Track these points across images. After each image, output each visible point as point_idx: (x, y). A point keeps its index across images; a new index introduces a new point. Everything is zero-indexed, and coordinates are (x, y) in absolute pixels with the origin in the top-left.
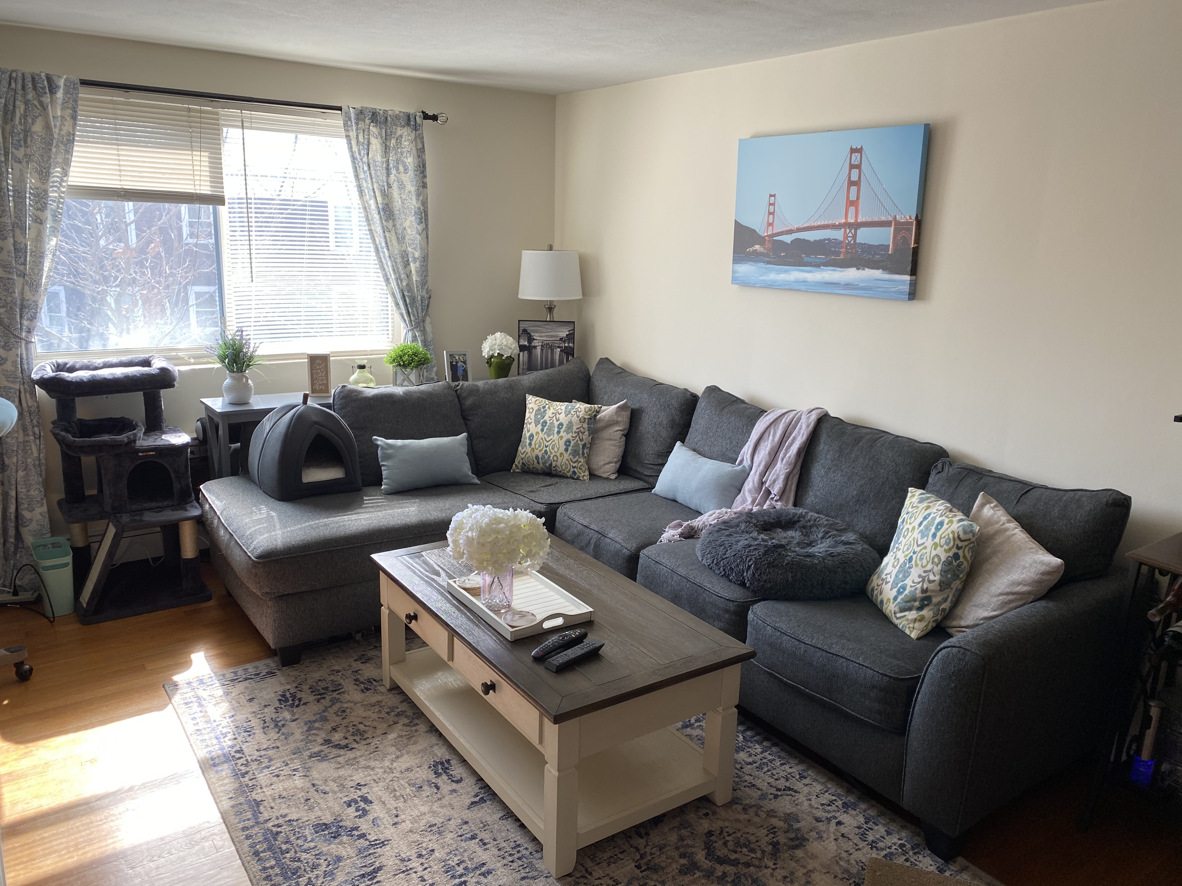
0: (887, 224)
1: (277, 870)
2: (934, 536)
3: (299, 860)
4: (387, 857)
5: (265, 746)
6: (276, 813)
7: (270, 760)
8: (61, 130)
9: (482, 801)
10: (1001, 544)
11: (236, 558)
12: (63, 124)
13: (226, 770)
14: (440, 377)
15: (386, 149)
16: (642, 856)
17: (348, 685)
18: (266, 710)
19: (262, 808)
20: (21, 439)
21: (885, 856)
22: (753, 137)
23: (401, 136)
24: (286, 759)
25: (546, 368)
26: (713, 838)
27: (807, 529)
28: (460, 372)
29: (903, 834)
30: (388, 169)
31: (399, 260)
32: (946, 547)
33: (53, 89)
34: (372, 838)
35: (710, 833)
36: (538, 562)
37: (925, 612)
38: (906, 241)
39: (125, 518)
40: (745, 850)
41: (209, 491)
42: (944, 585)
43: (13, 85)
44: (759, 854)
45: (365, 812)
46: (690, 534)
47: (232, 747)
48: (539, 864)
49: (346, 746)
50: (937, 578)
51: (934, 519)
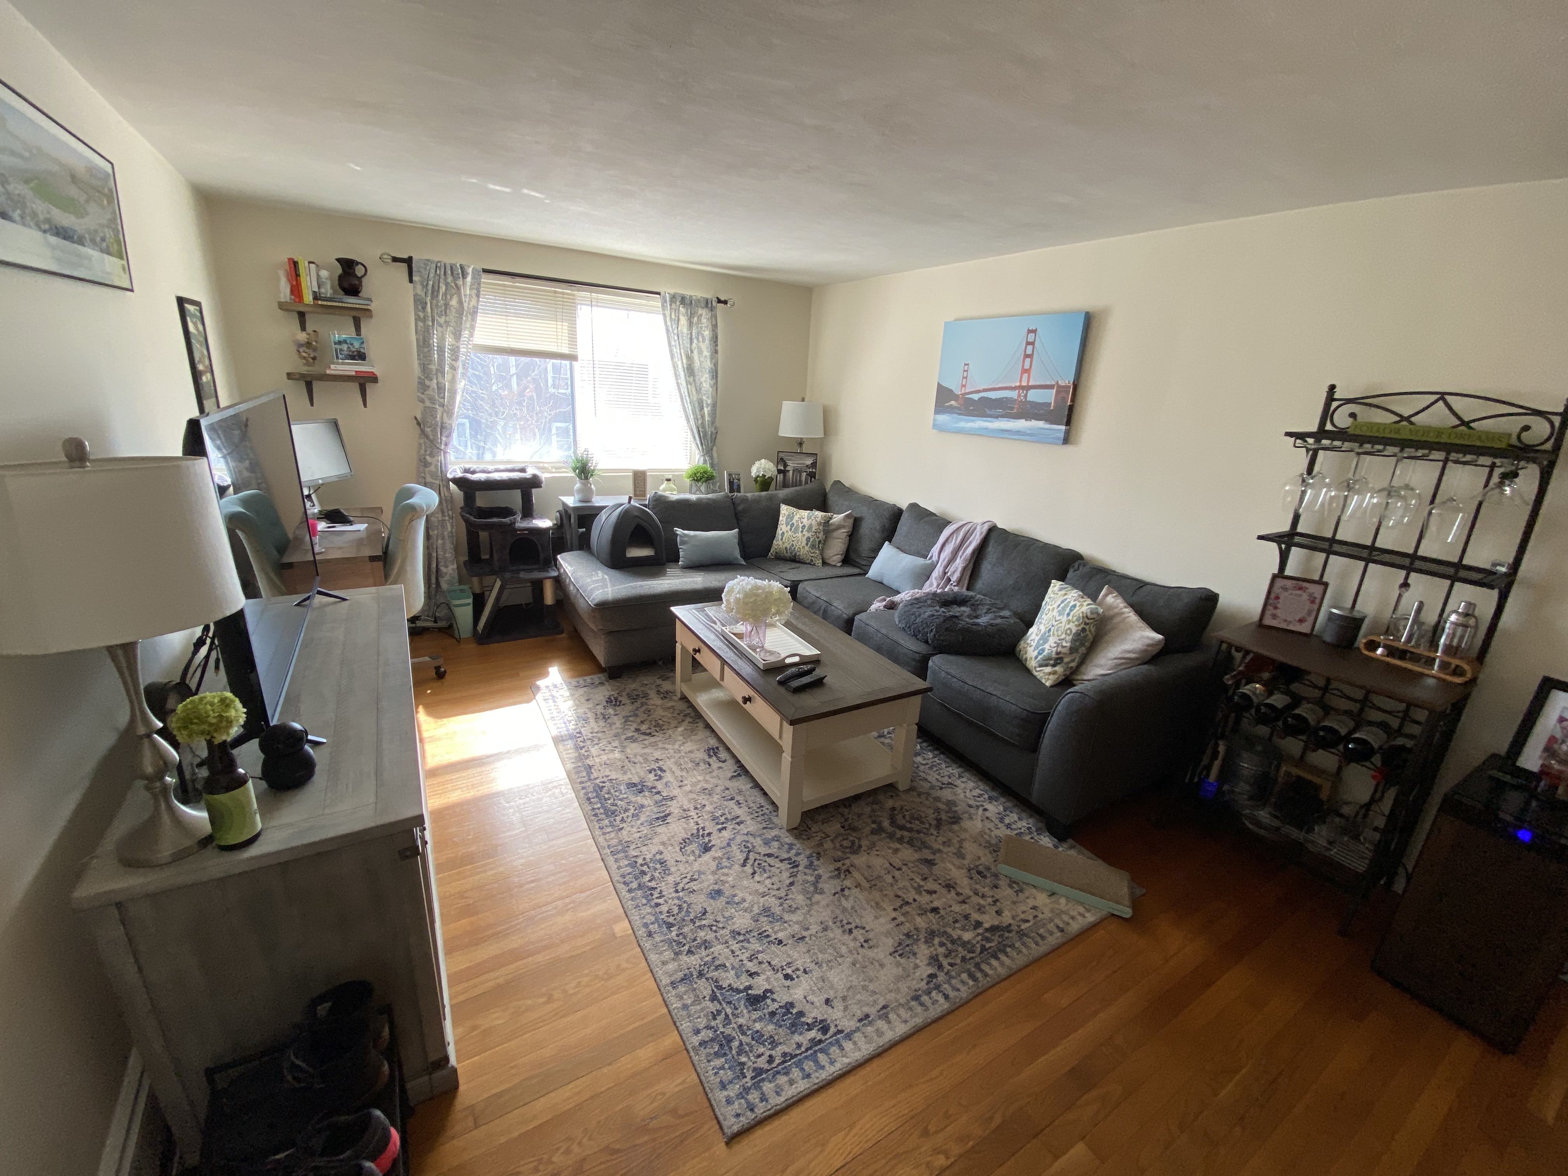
0: (1051, 387)
1: (602, 811)
2: (1068, 615)
3: (616, 805)
4: (674, 808)
5: (596, 731)
6: (602, 774)
7: (599, 740)
8: (469, 304)
9: (739, 775)
10: (1119, 623)
11: (581, 605)
12: (470, 300)
13: (570, 744)
14: (721, 489)
15: (691, 324)
16: (846, 820)
17: (652, 694)
18: (598, 707)
19: (593, 770)
20: (440, 519)
21: (1016, 834)
22: (955, 320)
23: (701, 315)
24: (610, 739)
25: (796, 486)
26: (896, 812)
27: (975, 606)
28: (735, 487)
29: (1031, 820)
30: (691, 339)
31: (697, 405)
32: (1077, 623)
33: (464, 275)
34: (664, 794)
35: (893, 809)
36: (784, 618)
37: (1057, 668)
38: (1064, 400)
39: (508, 575)
40: (917, 822)
41: (563, 560)
42: (1073, 650)
43: (438, 272)
44: (927, 826)
45: (660, 778)
46: (892, 606)
47: (575, 729)
48: (775, 820)
49: (650, 734)
50: (1068, 645)
51: (1069, 602)
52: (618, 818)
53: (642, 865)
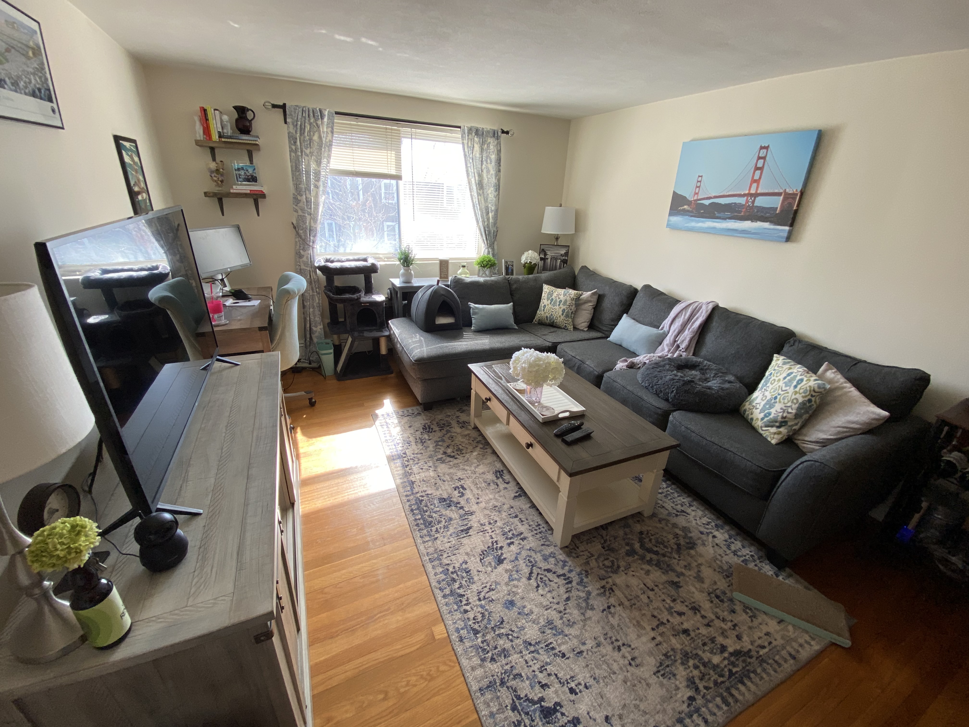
0: (778, 194)
1: (422, 521)
2: (795, 387)
3: (432, 517)
4: (474, 521)
5: (416, 452)
6: (421, 489)
7: (419, 460)
8: (326, 139)
9: (520, 496)
10: (841, 396)
11: (405, 359)
12: (327, 136)
13: (398, 462)
14: (500, 273)
15: (482, 150)
16: (605, 541)
17: (454, 423)
18: (417, 433)
19: (415, 486)
20: (311, 294)
21: (743, 561)
22: (692, 140)
23: (490, 143)
24: (426, 460)
25: (552, 270)
26: (643, 536)
27: (703, 371)
28: (510, 271)
29: (753, 548)
30: (482, 161)
31: (484, 211)
32: (803, 395)
33: (322, 117)
34: (466, 509)
35: (641, 533)
36: (559, 382)
37: (782, 429)
38: (791, 205)
39: (356, 334)
40: (661, 546)
41: (393, 324)
42: (797, 416)
43: (304, 115)
44: (670, 550)
45: (463, 495)
46: (632, 366)
47: (402, 451)
48: (550, 538)
49: (453, 457)
50: (794, 411)
51: (796, 376)
52: (434, 529)
53: (452, 573)
